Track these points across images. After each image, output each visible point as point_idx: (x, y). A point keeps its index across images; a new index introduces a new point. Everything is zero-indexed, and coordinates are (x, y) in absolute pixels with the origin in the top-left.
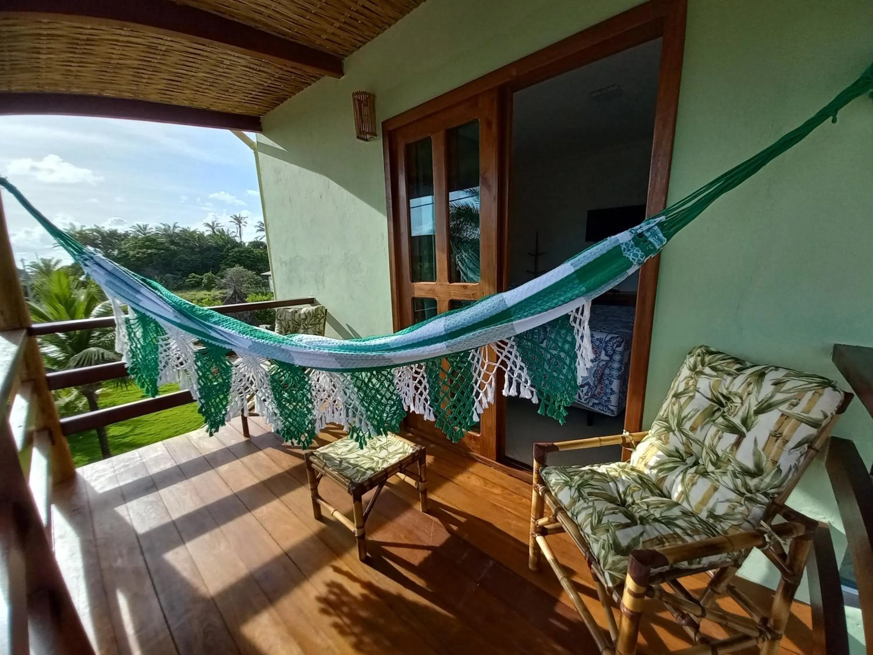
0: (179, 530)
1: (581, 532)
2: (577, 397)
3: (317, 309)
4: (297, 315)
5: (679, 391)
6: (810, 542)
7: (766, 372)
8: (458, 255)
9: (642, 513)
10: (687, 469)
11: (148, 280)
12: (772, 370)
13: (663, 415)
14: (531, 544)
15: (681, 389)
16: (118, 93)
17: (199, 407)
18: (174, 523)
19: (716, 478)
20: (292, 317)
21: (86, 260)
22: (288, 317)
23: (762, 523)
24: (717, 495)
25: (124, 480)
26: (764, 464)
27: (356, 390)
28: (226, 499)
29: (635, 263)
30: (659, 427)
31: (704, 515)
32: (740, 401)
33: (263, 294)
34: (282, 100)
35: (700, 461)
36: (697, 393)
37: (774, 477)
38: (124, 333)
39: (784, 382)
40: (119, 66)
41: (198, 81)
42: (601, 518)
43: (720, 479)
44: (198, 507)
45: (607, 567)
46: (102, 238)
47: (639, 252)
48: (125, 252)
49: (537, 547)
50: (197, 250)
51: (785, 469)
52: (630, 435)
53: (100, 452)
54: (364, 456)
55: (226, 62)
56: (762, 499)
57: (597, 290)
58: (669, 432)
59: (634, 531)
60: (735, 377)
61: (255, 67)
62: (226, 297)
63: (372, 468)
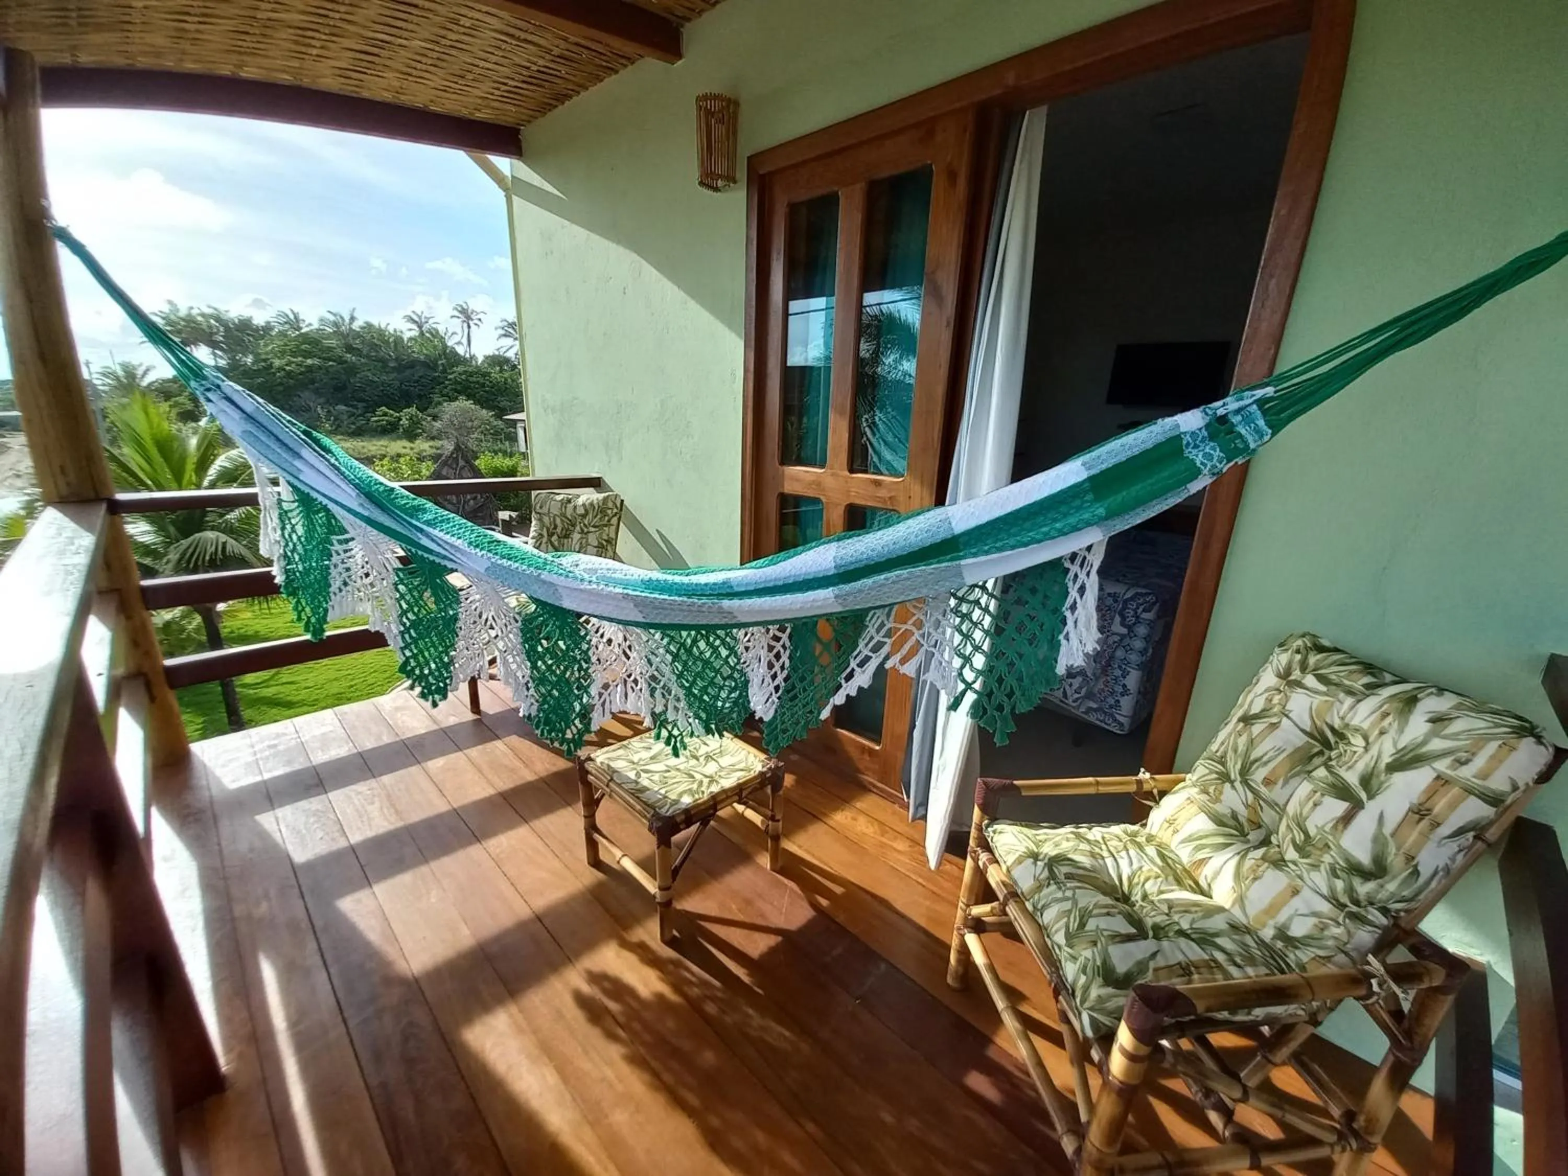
0: (363, 864)
1: (1047, 939)
2: (1059, 694)
3: (605, 500)
4: (570, 506)
5: (1252, 712)
6: (1450, 999)
7: (1419, 696)
8: (866, 416)
9: (1158, 919)
10: (1247, 851)
11: (315, 434)
12: (1432, 693)
13: (1217, 751)
14: (955, 943)
15: (1256, 709)
16: (264, 72)
17: (401, 661)
18: (353, 849)
19: (1299, 873)
20: (561, 509)
21: (208, 390)
22: (555, 511)
23: (1371, 958)
24: (1296, 903)
25: (270, 771)
26: (1389, 860)
27: (669, 658)
28: (440, 817)
29: (1206, 471)
30: (1207, 771)
31: (1268, 933)
32: (1363, 744)
33: (505, 453)
34: (562, 98)
35: (1274, 839)
36: (1285, 719)
37: (1405, 883)
38: (274, 525)
39: (1451, 719)
40: (269, 23)
41: (410, 56)
42: (1085, 919)
43: (1305, 875)
44: (391, 827)
45: (1087, 1005)
46: (226, 331)
47: (1215, 451)
48: (265, 360)
49: (964, 951)
50: (392, 364)
51: (1425, 871)
52: (1151, 778)
53: (224, 710)
54: (678, 770)
55: (463, 21)
56: (1377, 918)
57: (1127, 517)
58: (1224, 782)
59: (1141, 949)
60: (1359, 697)
61: (518, 33)
62: (440, 455)
63: (690, 792)
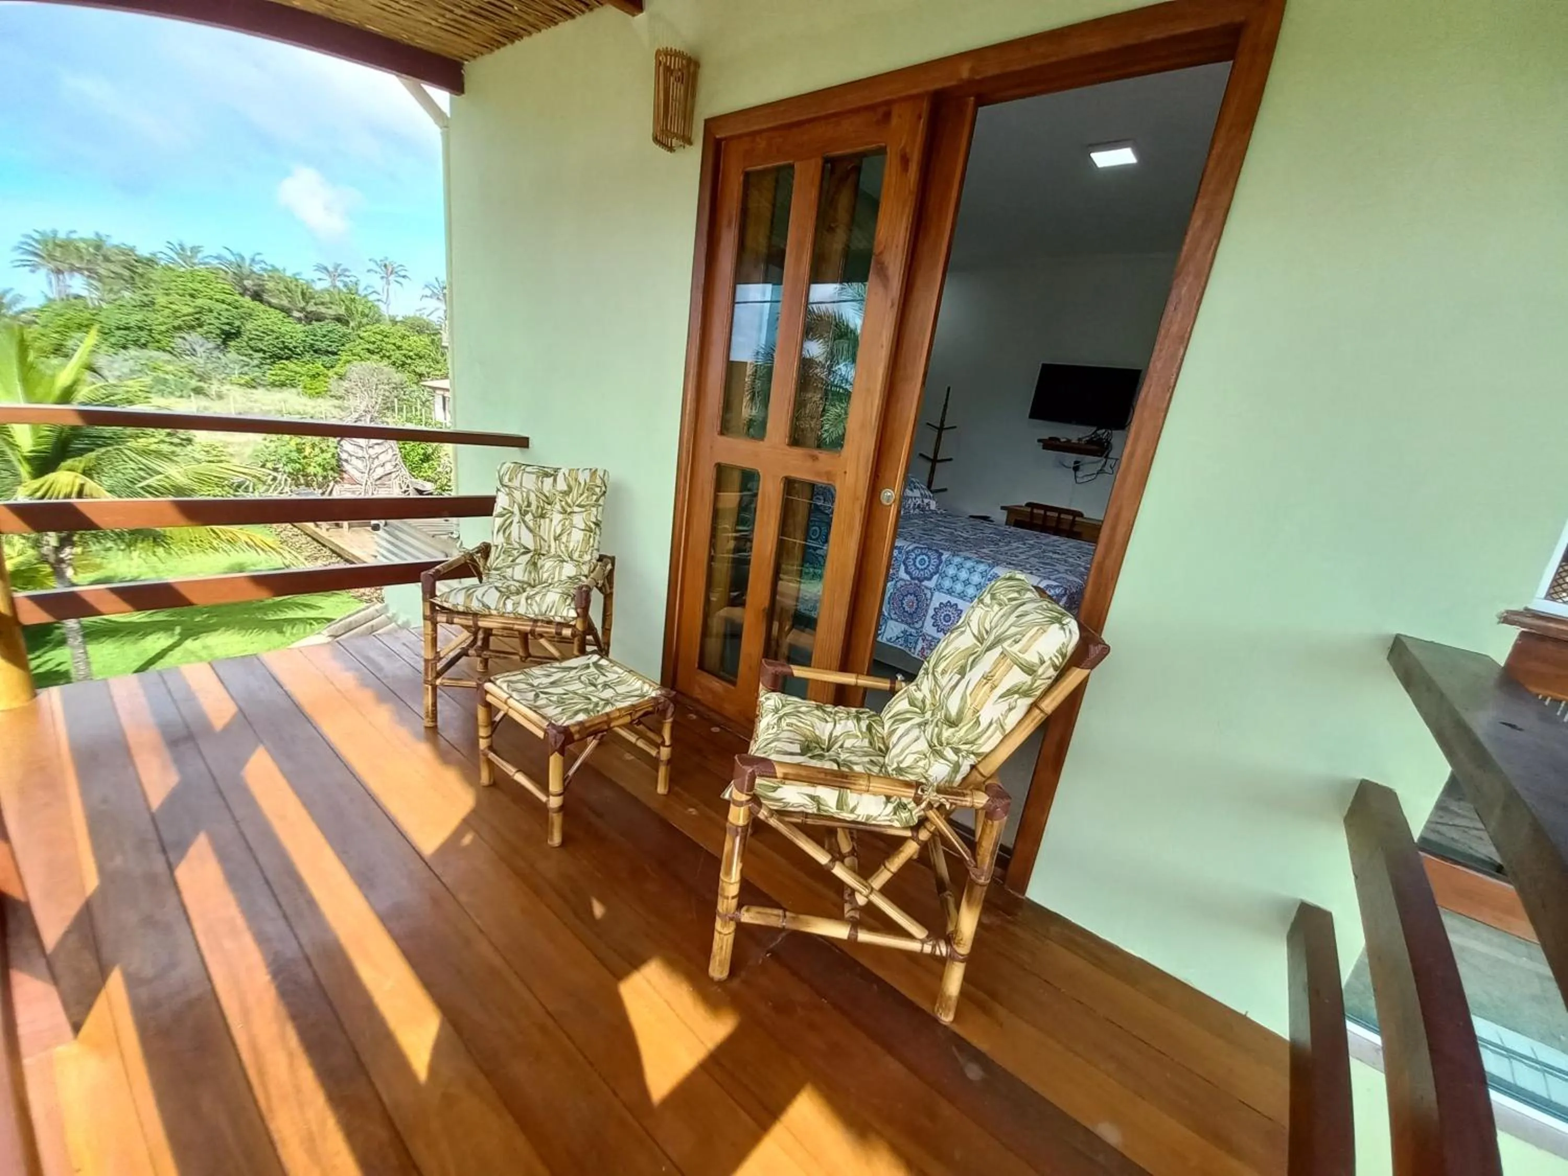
26: (965, 712)
33: (420, 421)
34: (512, 36)
37: (970, 730)
39: (1028, 614)
63: (586, 711)
